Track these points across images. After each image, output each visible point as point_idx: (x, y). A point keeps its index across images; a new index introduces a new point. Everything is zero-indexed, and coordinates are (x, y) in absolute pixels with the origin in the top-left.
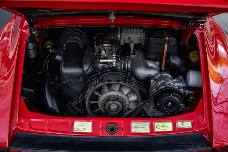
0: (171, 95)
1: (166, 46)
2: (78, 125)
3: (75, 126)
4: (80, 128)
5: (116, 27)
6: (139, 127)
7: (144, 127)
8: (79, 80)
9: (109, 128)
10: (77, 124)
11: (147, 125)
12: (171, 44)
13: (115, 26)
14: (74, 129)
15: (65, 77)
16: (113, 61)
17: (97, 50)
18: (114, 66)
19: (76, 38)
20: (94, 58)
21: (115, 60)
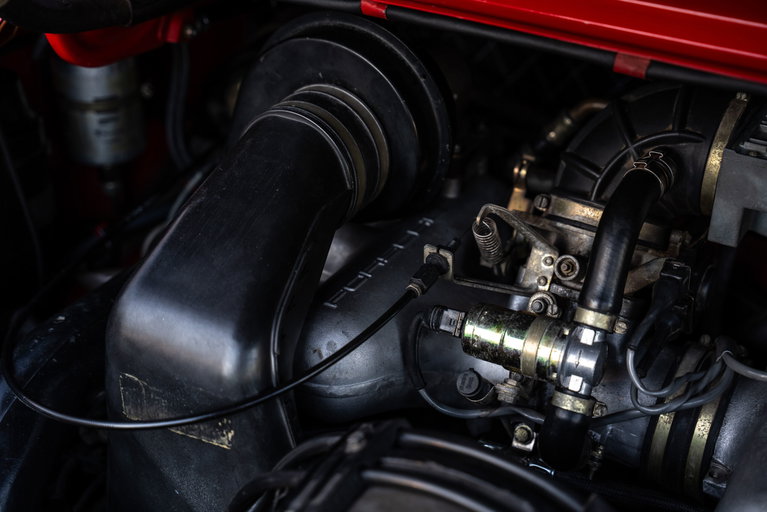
8: (217, 437)
15: (127, 383)
16: (572, 359)
17: (483, 231)
18: (571, 413)
19: (343, 98)
20: (424, 292)
21: (589, 363)
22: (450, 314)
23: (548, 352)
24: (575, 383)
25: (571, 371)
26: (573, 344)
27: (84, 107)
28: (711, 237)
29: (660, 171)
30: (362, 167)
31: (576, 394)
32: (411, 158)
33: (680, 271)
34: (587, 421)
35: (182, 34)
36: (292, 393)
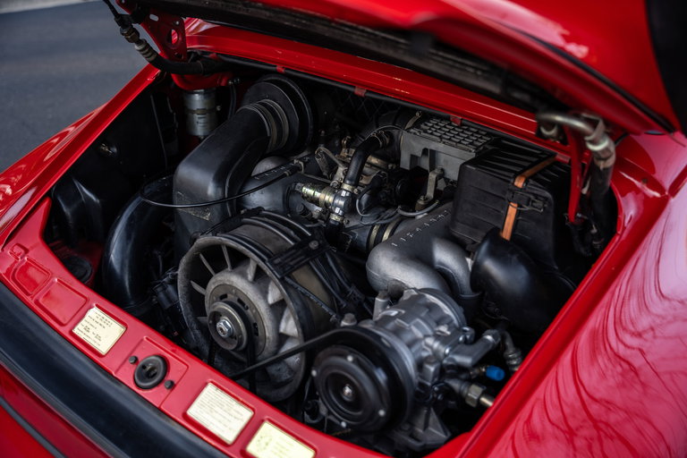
0: (350, 359)
1: (512, 211)
2: (96, 319)
3: (86, 318)
4: (92, 330)
5: (368, 95)
6: (217, 409)
7: (230, 418)
8: (205, 216)
9: (148, 368)
10: (94, 316)
11: (238, 416)
12: (528, 208)
13: (368, 91)
14: (79, 326)
15: (178, 195)
16: (337, 201)
17: (319, 157)
18: (335, 221)
19: (273, 104)
20: (290, 175)
21: (342, 203)
22: (299, 184)
23: (329, 198)
24: (337, 210)
25: (337, 206)
26: (337, 196)
27: (193, 112)
28: (401, 166)
29: (381, 138)
30: (275, 129)
31: (337, 214)
32: (296, 129)
33: (384, 175)
34: (341, 224)
35: (227, 83)
36: (235, 201)
